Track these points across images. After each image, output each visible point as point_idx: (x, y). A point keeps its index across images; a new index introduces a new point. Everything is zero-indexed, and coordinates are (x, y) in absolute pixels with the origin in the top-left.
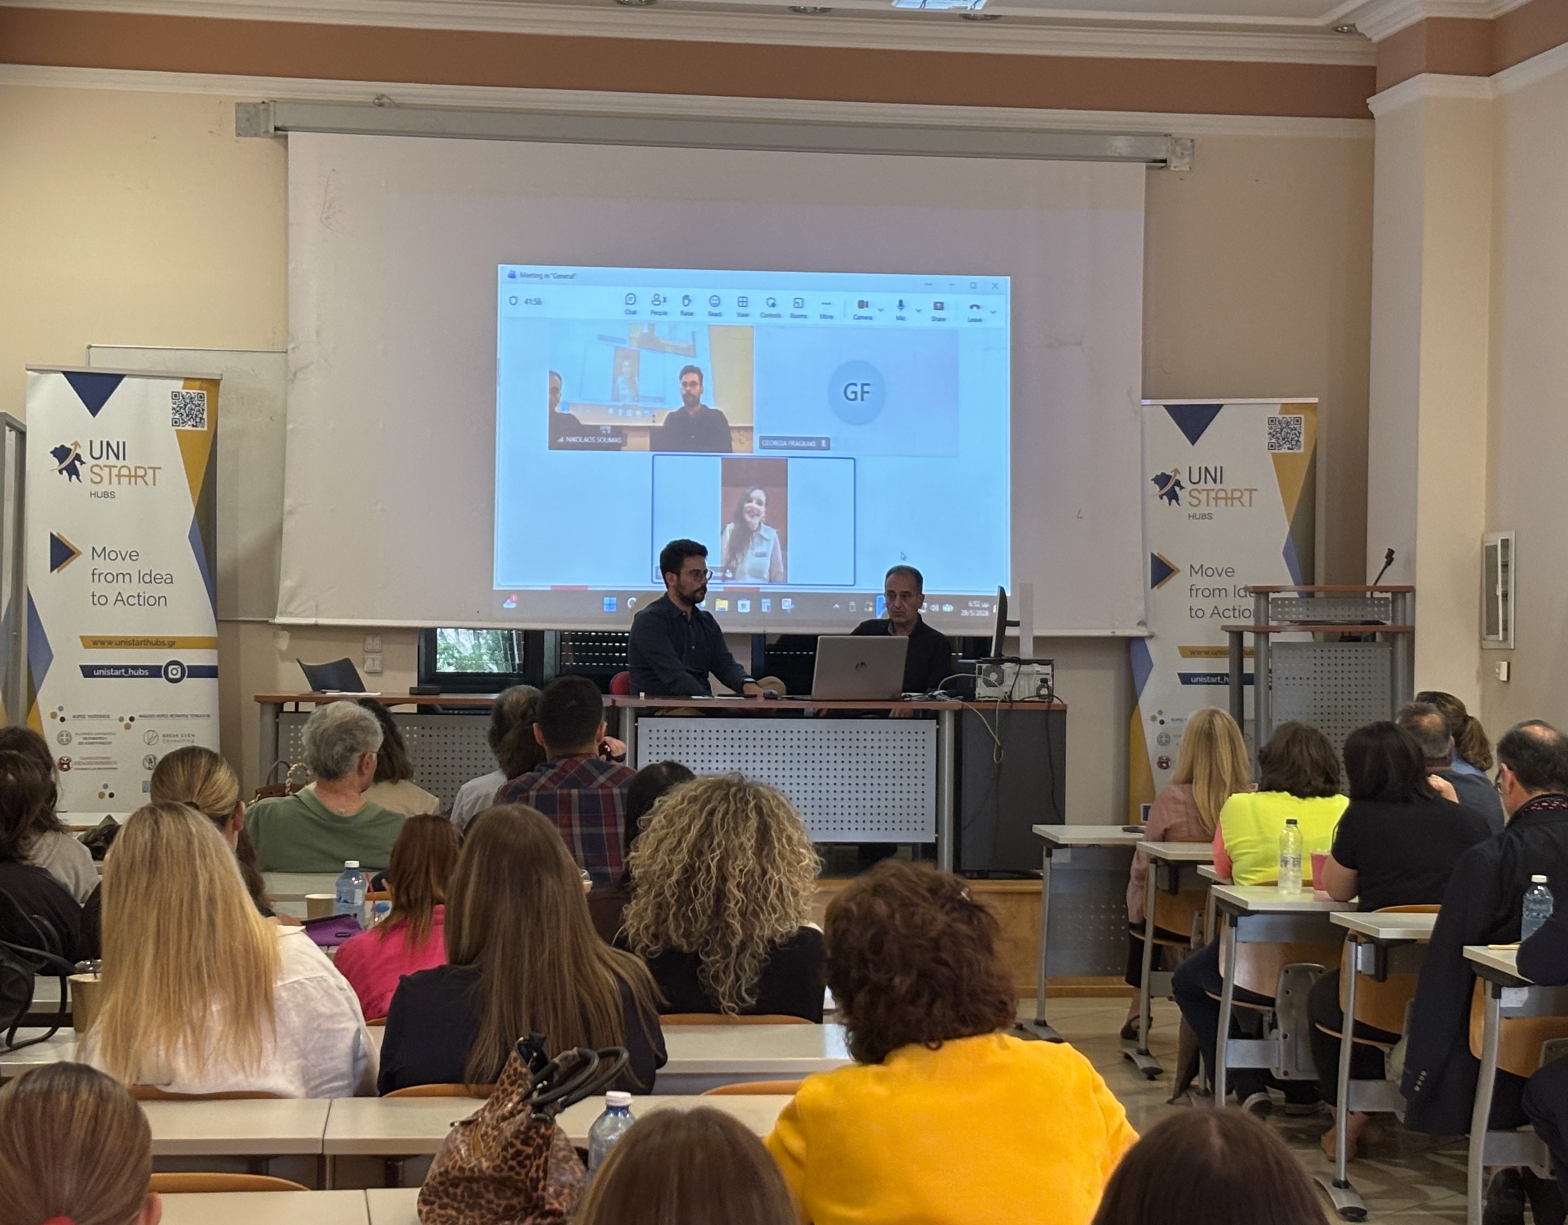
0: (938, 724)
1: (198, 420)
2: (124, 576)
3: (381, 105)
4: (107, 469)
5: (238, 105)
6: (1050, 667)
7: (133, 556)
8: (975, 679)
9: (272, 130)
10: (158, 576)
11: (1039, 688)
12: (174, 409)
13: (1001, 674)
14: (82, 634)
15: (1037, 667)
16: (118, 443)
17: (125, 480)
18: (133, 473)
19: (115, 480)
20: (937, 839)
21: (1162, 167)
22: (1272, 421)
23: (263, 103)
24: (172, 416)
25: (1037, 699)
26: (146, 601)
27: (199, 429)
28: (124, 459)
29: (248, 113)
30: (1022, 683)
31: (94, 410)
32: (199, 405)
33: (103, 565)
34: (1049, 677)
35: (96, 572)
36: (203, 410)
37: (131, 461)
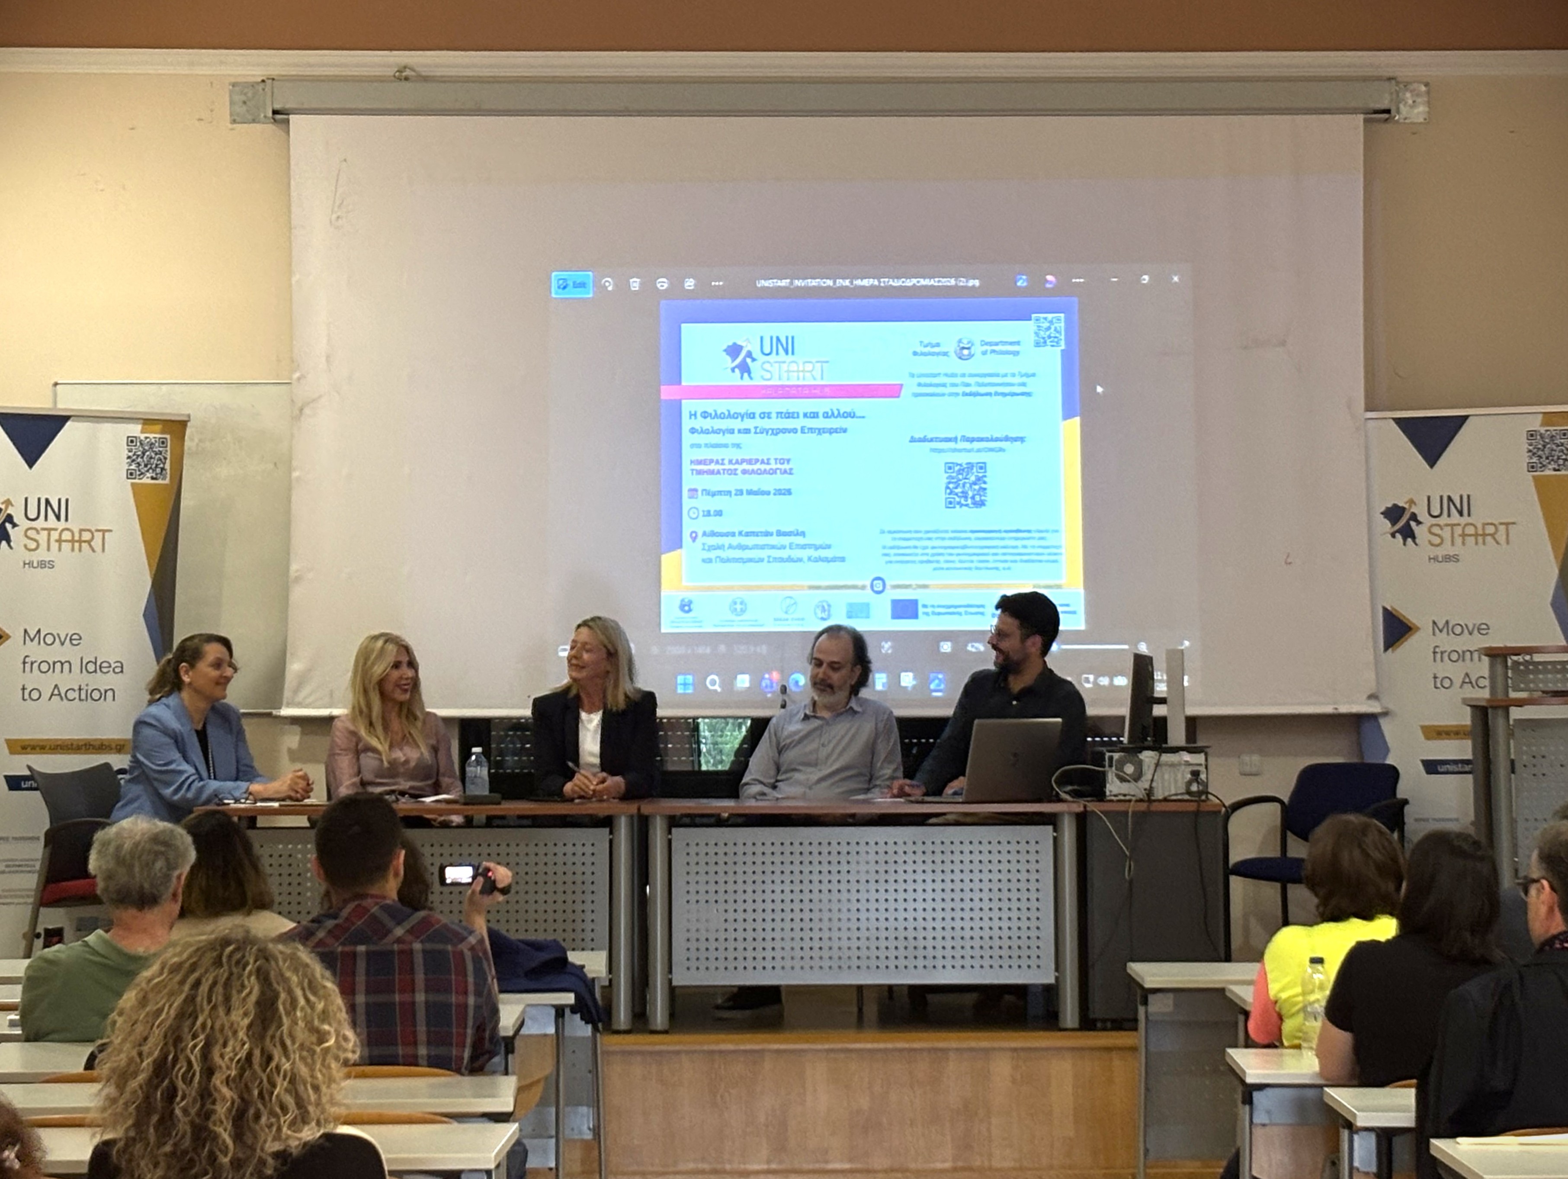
0: (1055, 830)
1: (158, 470)
2: (62, 664)
3: (406, 79)
4: (46, 532)
5: (234, 85)
6: (1202, 756)
7: (74, 639)
8: (1104, 774)
9: (270, 114)
10: (105, 665)
11: (1189, 783)
12: (129, 457)
13: (1139, 765)
14: (8, 737)
15: (1186, 757)
16: (60, 500)
17: (66, 546)
18: (77, 538)
19: (54, 546)
20: (1057, 978)
21: (1386, 120)
22: (1531, 435)
23: (263, 81)
24: (126, 467)
25: (1187, 797)
26: (89, 696)
27: (160, 481)
28: (67, 519)
29: (245, 94)
30: (1166, 777)
31: (31, 463)
32: (160, 453)
33: (37, 651)
34: (1202, 769)
35: (27, 660)
36: (165, 458)
37: (74, 524)
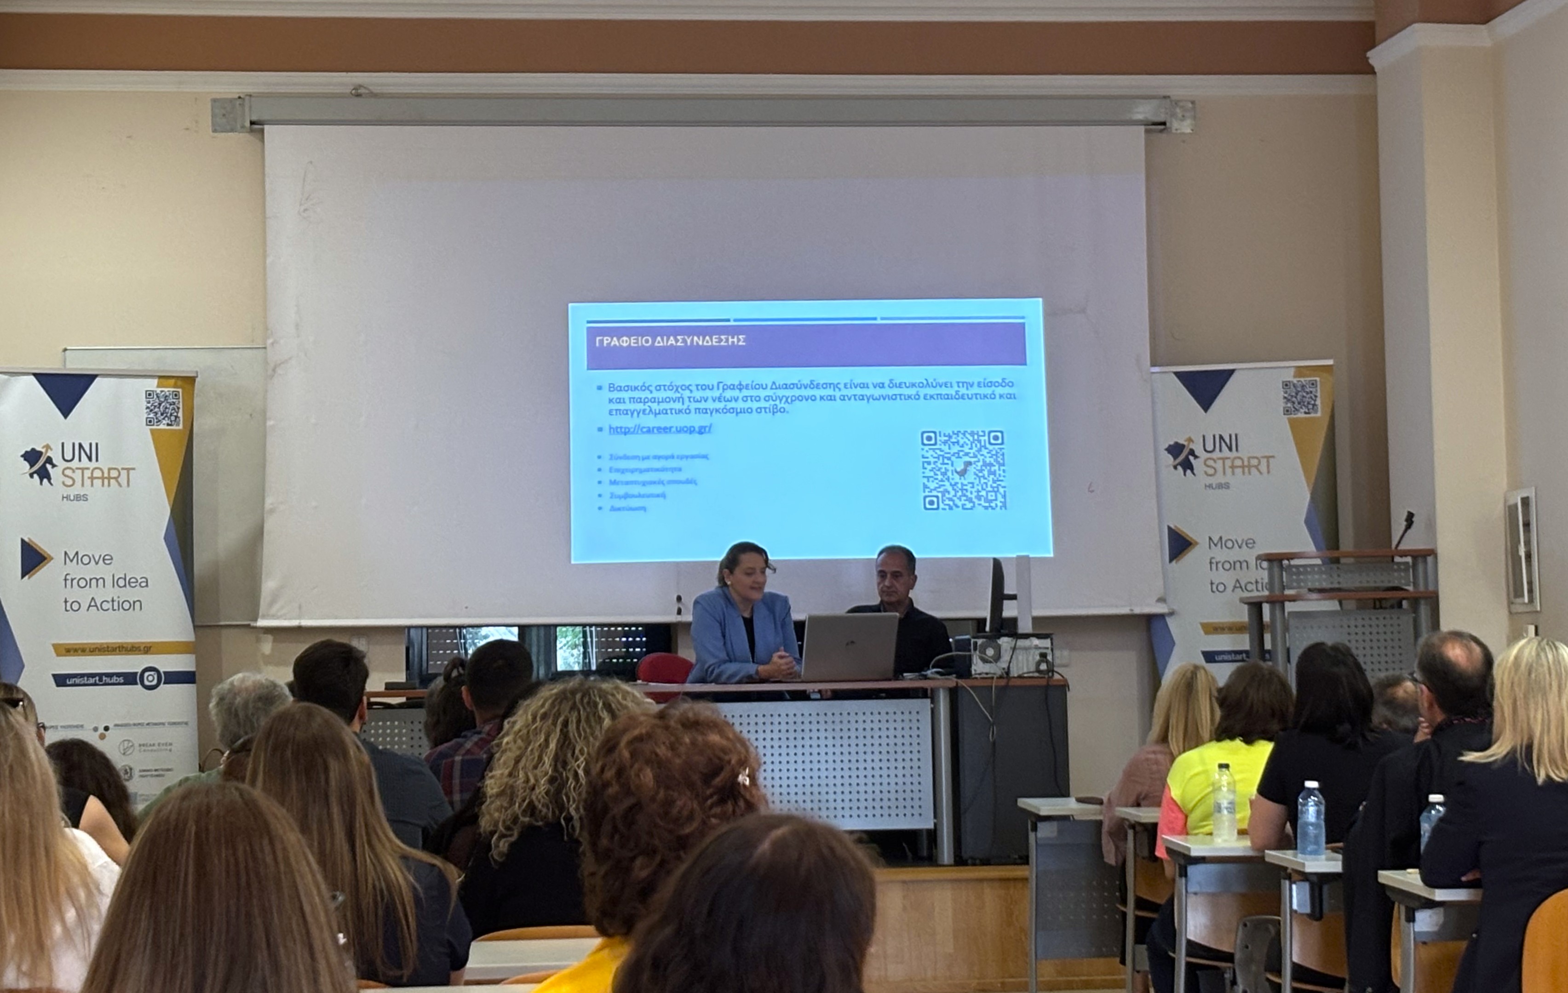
0: (932, 702)
1: (173, 418)
2: (97, 580)
3: (358, 95)
4: (80, 471)
5: (214, 101)
6: (1049, 641)
7: (107, 559)
8: (970, 658)
9: (248, 124)
10: (133, 580)
11: (1038, 664)
12: (148, 408)
13: (998, 649)
14: (56, 642)
15: (1036, 642)
16: (91, 445)
17: (98, 482)
18: (106, 475)
19: (88, 482)
20: (936, 824)
21: (1164, 129)
22: (1286, 385)
23: (240, 98)
24: (146, 416)
25: (1036, 675)
26: (121, 606)
27: (174, 427)
28: (97, 460)
29: (225, 108)
30: (1020, 658)
31: (66, 414)
32: (174, 403)
33: (76, 571)
34: (1049, 652)
35: (68, 577)
36: (178, 408)
37: (104, 462)
